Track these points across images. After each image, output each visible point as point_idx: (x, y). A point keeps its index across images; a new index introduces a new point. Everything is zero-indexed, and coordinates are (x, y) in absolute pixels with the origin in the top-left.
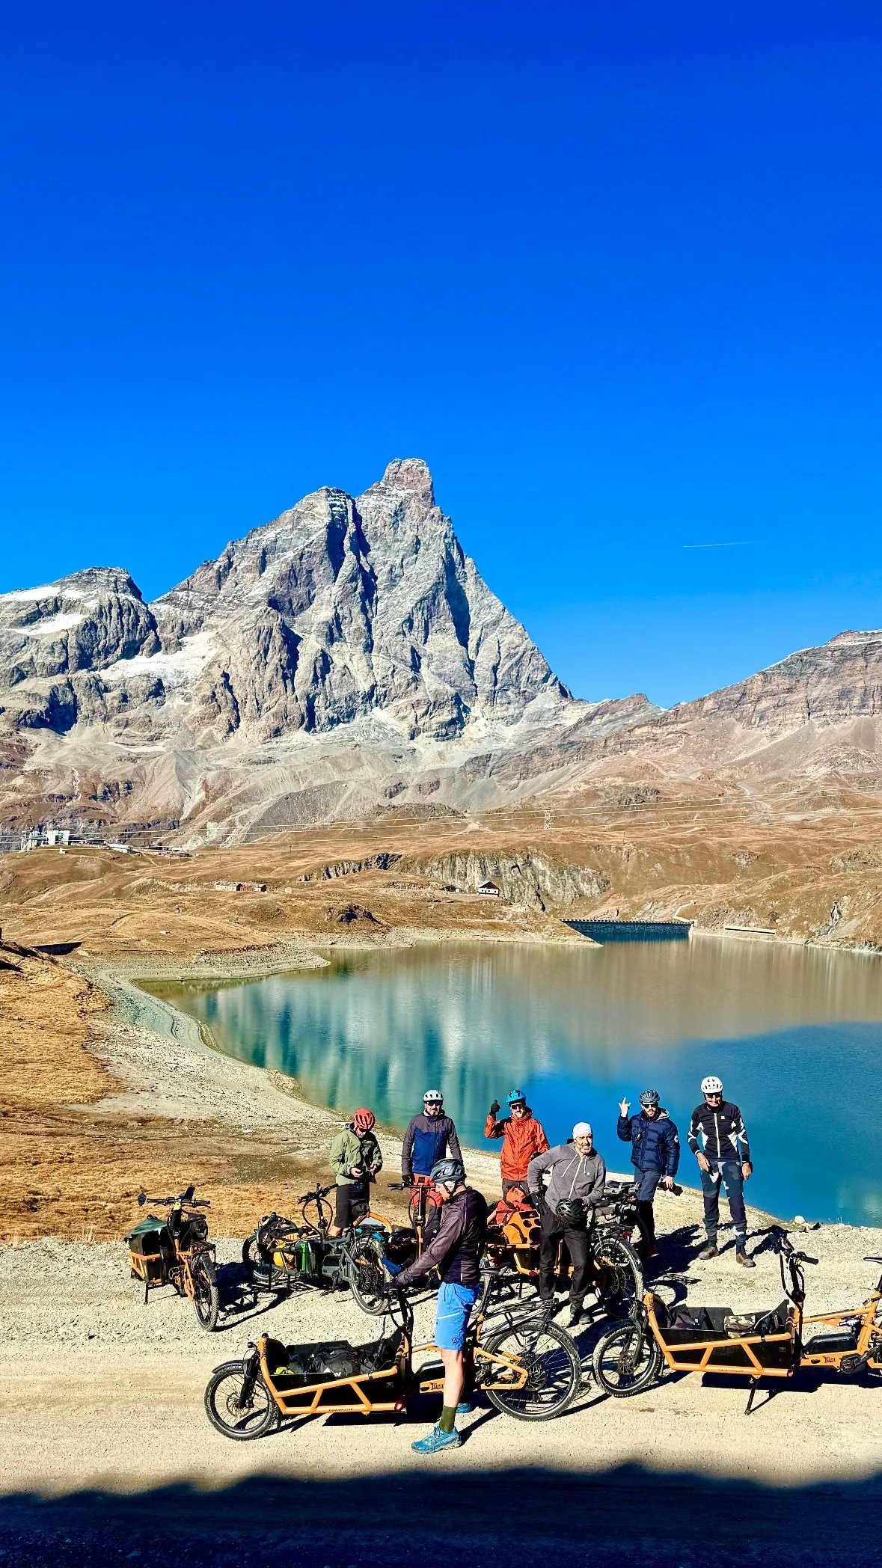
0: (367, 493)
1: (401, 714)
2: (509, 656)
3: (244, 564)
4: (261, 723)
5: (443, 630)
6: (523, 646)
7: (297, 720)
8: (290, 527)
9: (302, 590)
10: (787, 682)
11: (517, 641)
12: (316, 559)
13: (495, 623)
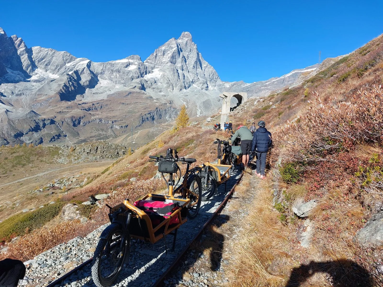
0: (179, 39)
1: (198, 85)
2: (212, 73)
3: (159, 54)
4: (177, 88)
5: (199, 68)
6: (214, 71)
7: (184, 87)
8: (167, 46)
9: (174, 60)
10: (293, 79)
11: (212, 70)
12: (176, 53)
13: (207, 66)
